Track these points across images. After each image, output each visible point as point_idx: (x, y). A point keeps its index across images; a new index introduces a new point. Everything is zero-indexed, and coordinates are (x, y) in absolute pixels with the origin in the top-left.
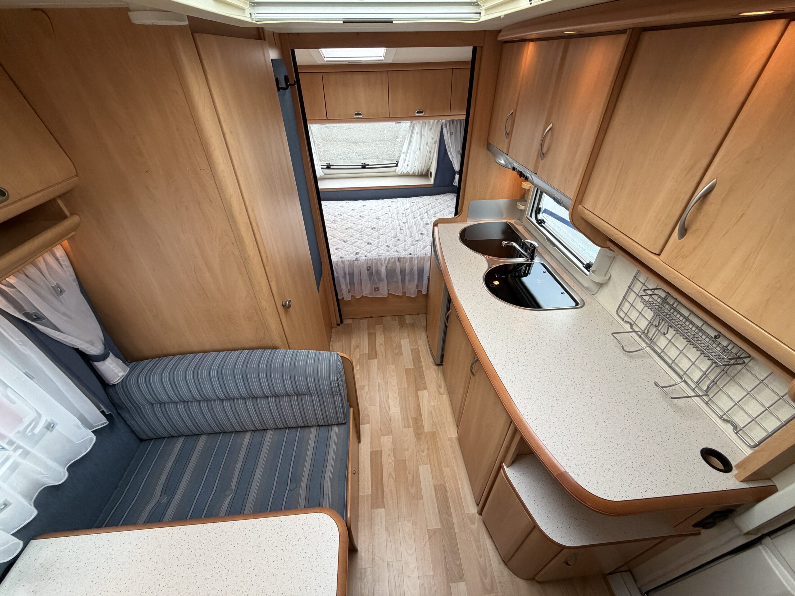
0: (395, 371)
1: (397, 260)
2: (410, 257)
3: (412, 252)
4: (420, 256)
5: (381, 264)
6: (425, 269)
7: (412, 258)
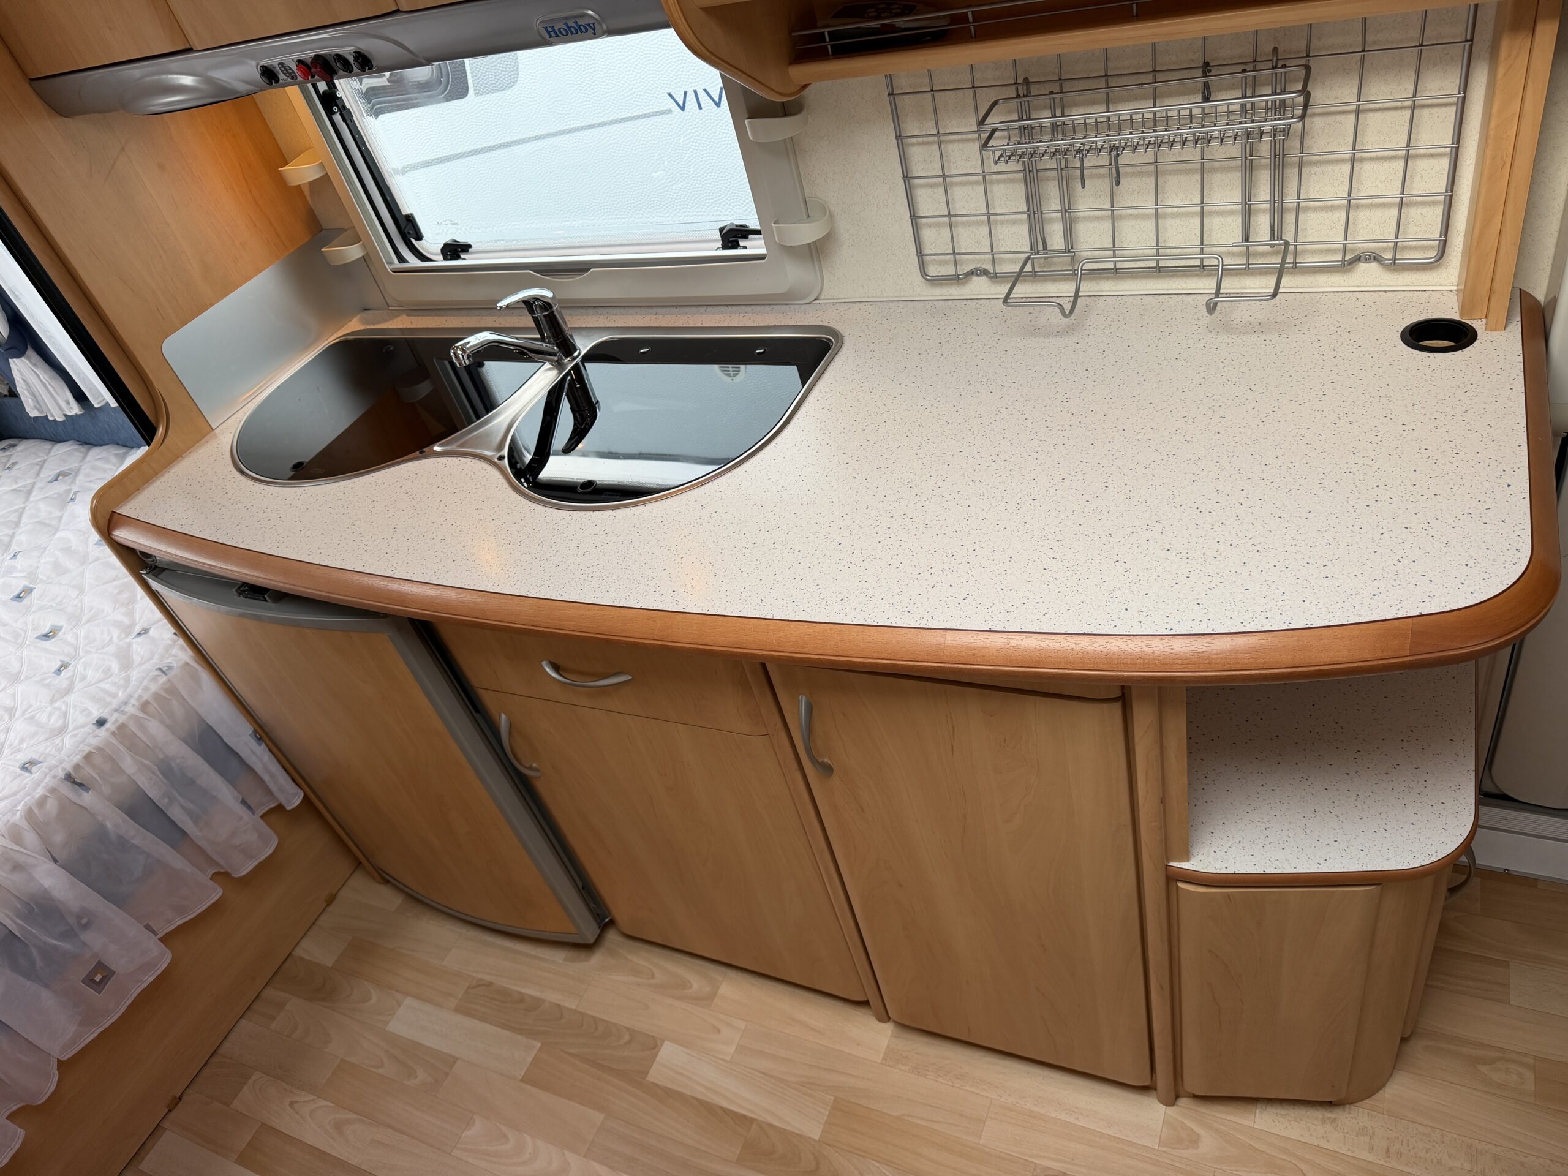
0: (504, 1129)
1: (67, 790)
2: (113, 733)
3: (96, 714)
4: (146, 696)
5: (17, 867)
6: (212, 721)
7: (122, 727)
